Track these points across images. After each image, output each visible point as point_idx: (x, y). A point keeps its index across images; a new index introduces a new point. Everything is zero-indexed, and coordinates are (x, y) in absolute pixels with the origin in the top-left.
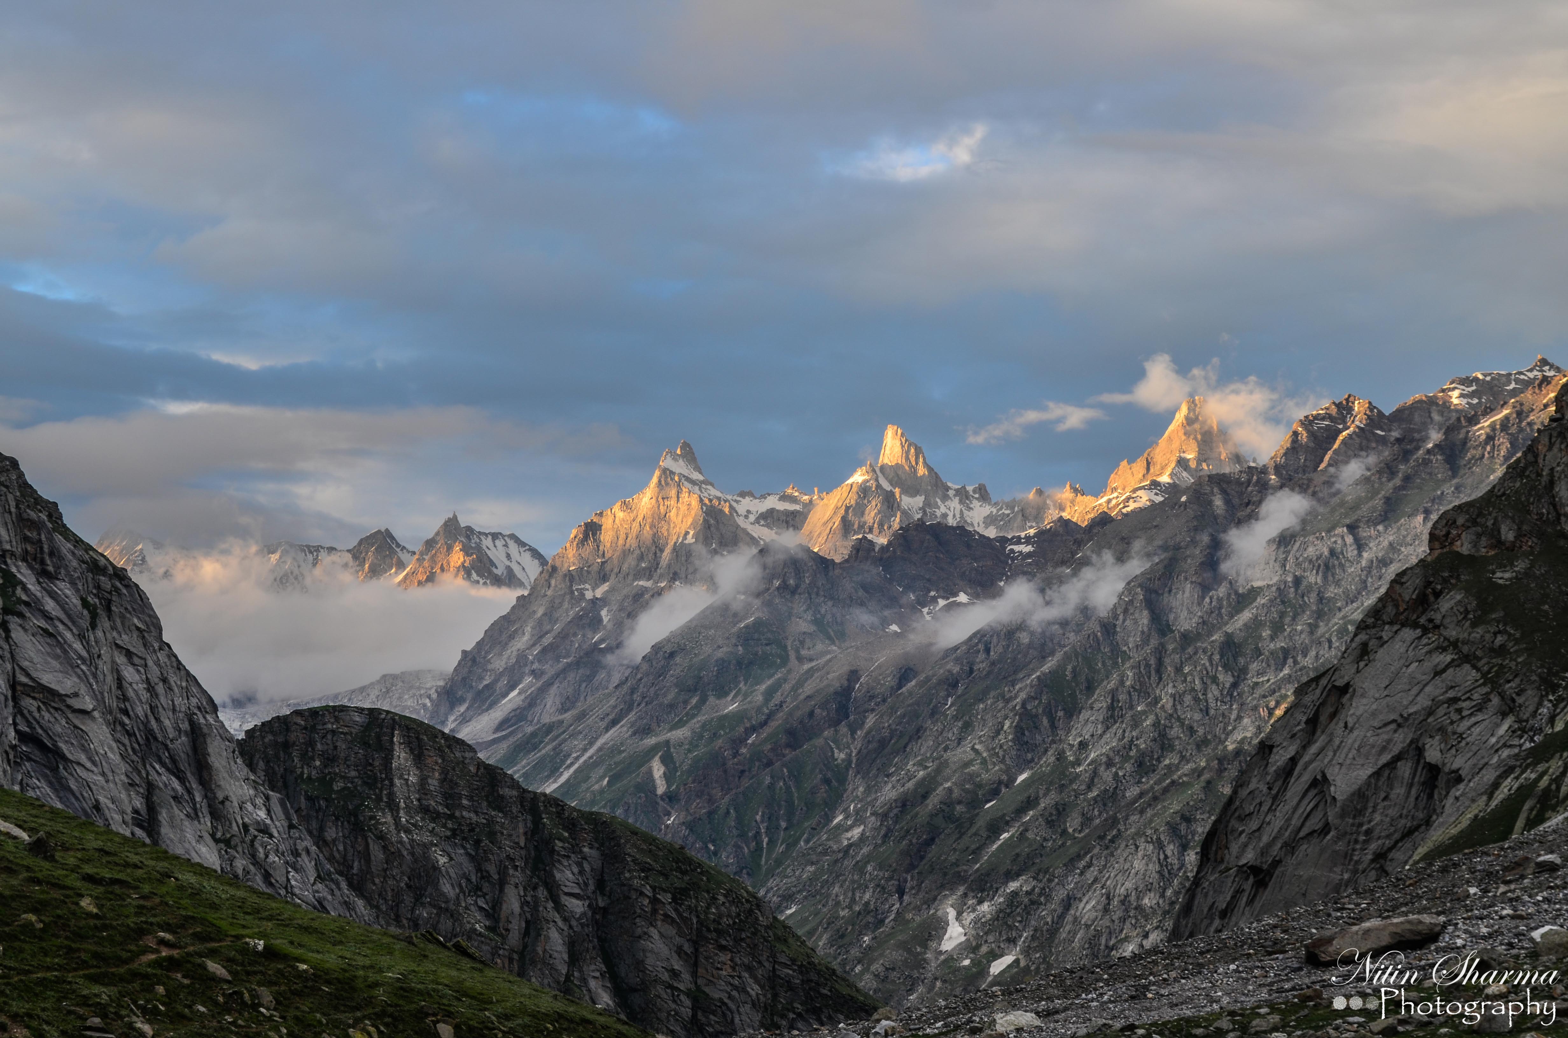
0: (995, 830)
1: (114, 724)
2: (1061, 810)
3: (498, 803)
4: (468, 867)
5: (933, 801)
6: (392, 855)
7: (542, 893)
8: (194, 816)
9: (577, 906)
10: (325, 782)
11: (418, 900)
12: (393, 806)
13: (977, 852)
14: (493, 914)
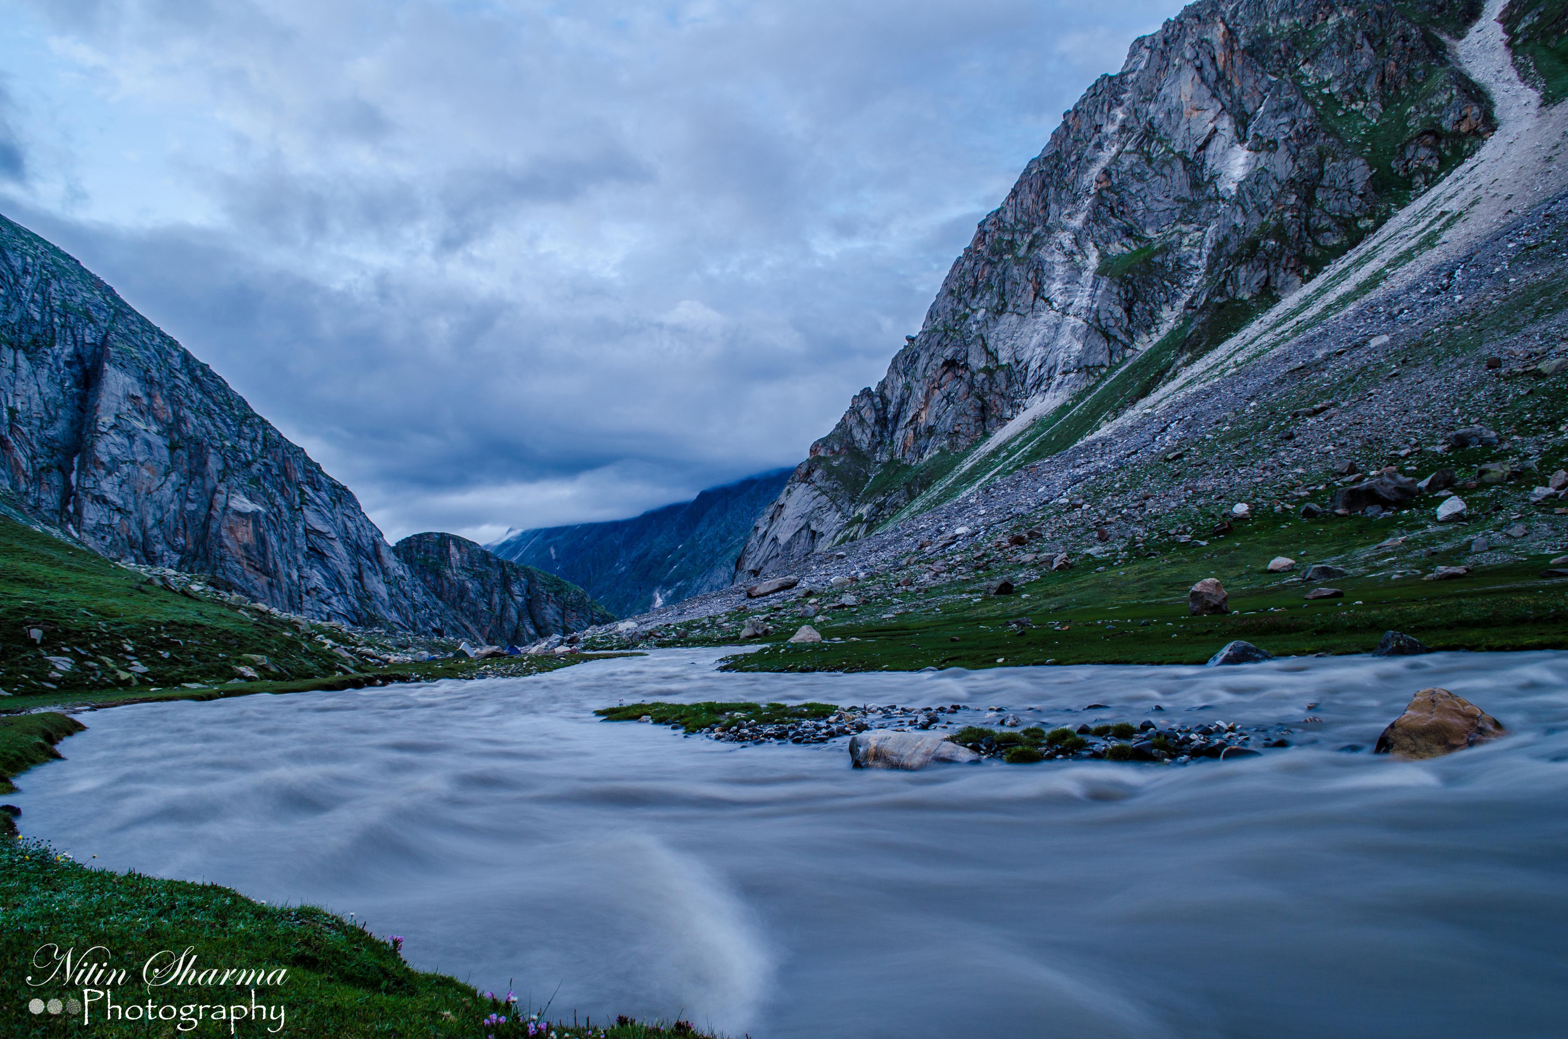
0: (672, 565)
1: (345, 543)
2: (694, 557)
3: (489, 564)
4: (479, 587)
5: (650, 557)
6: (451, 585)
7: (507, 595)
8: (376, 574)
9: (520, 599)
10: (426, 560)
11: (462, 600)
12: (451, 567)
13: (666, 573)
14: (489, 604)
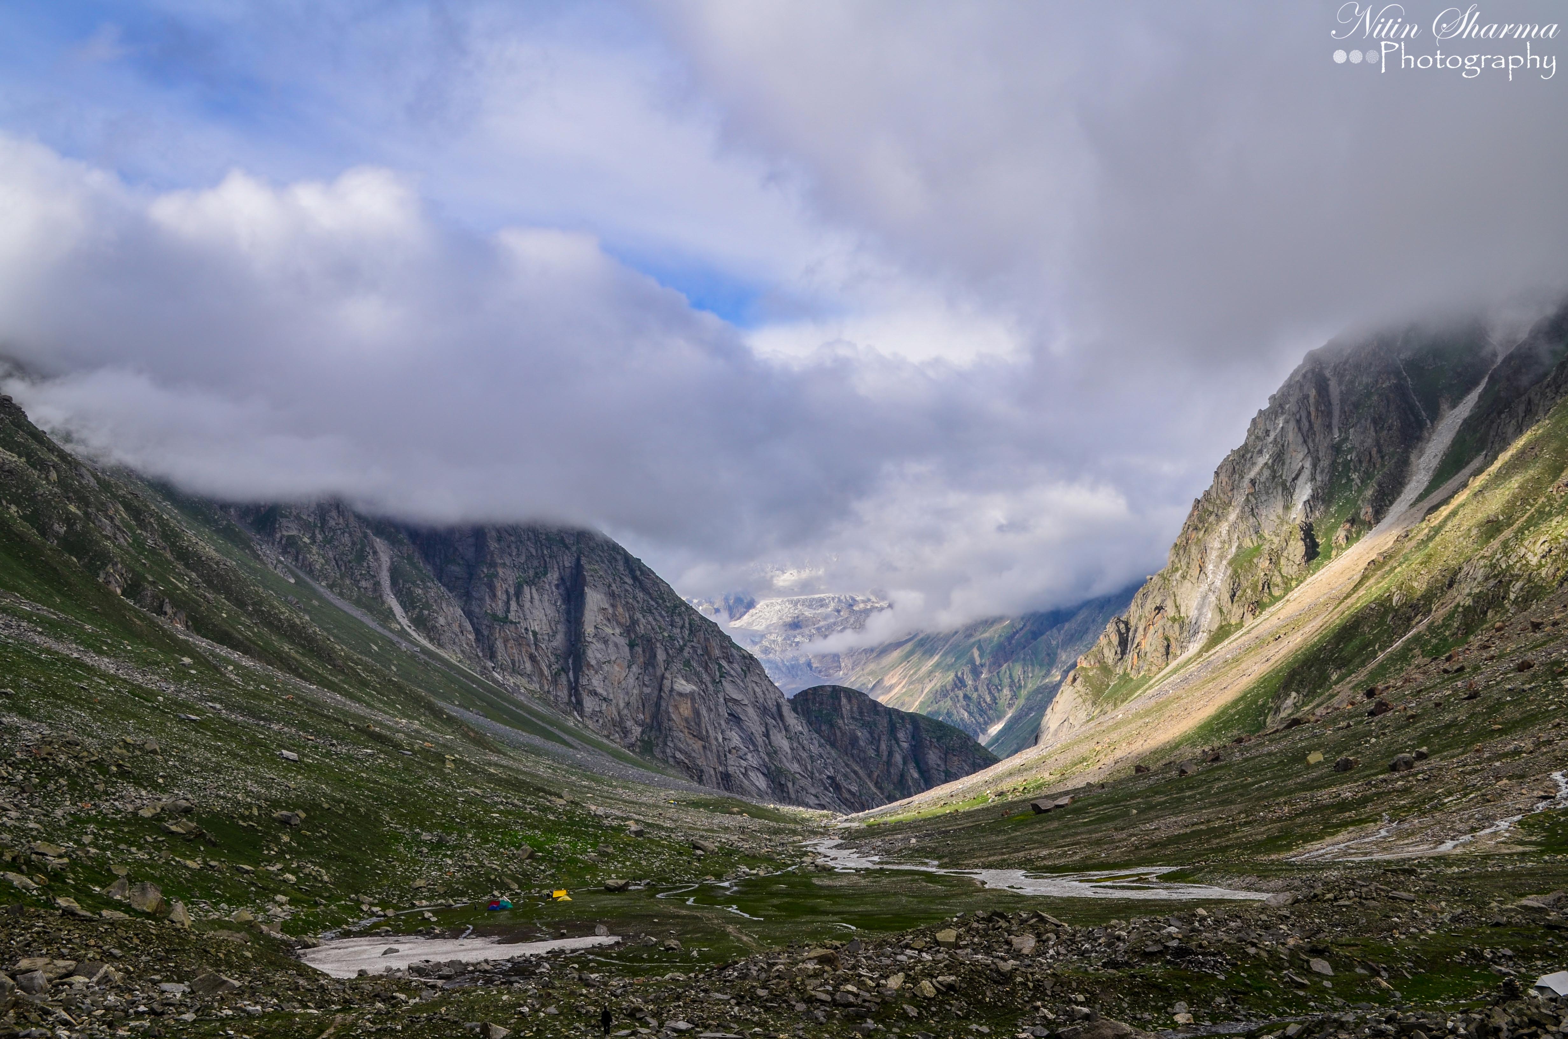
1: (754, 706)
3: (877, 713)
4: (868, 735)
6: (843, 734)
7: (893, 741)
8: (780, 731)
9: (905, 745)
10: (820, 711)
11: (853, 748)
12: (843, 718)
14: (877, 750)
